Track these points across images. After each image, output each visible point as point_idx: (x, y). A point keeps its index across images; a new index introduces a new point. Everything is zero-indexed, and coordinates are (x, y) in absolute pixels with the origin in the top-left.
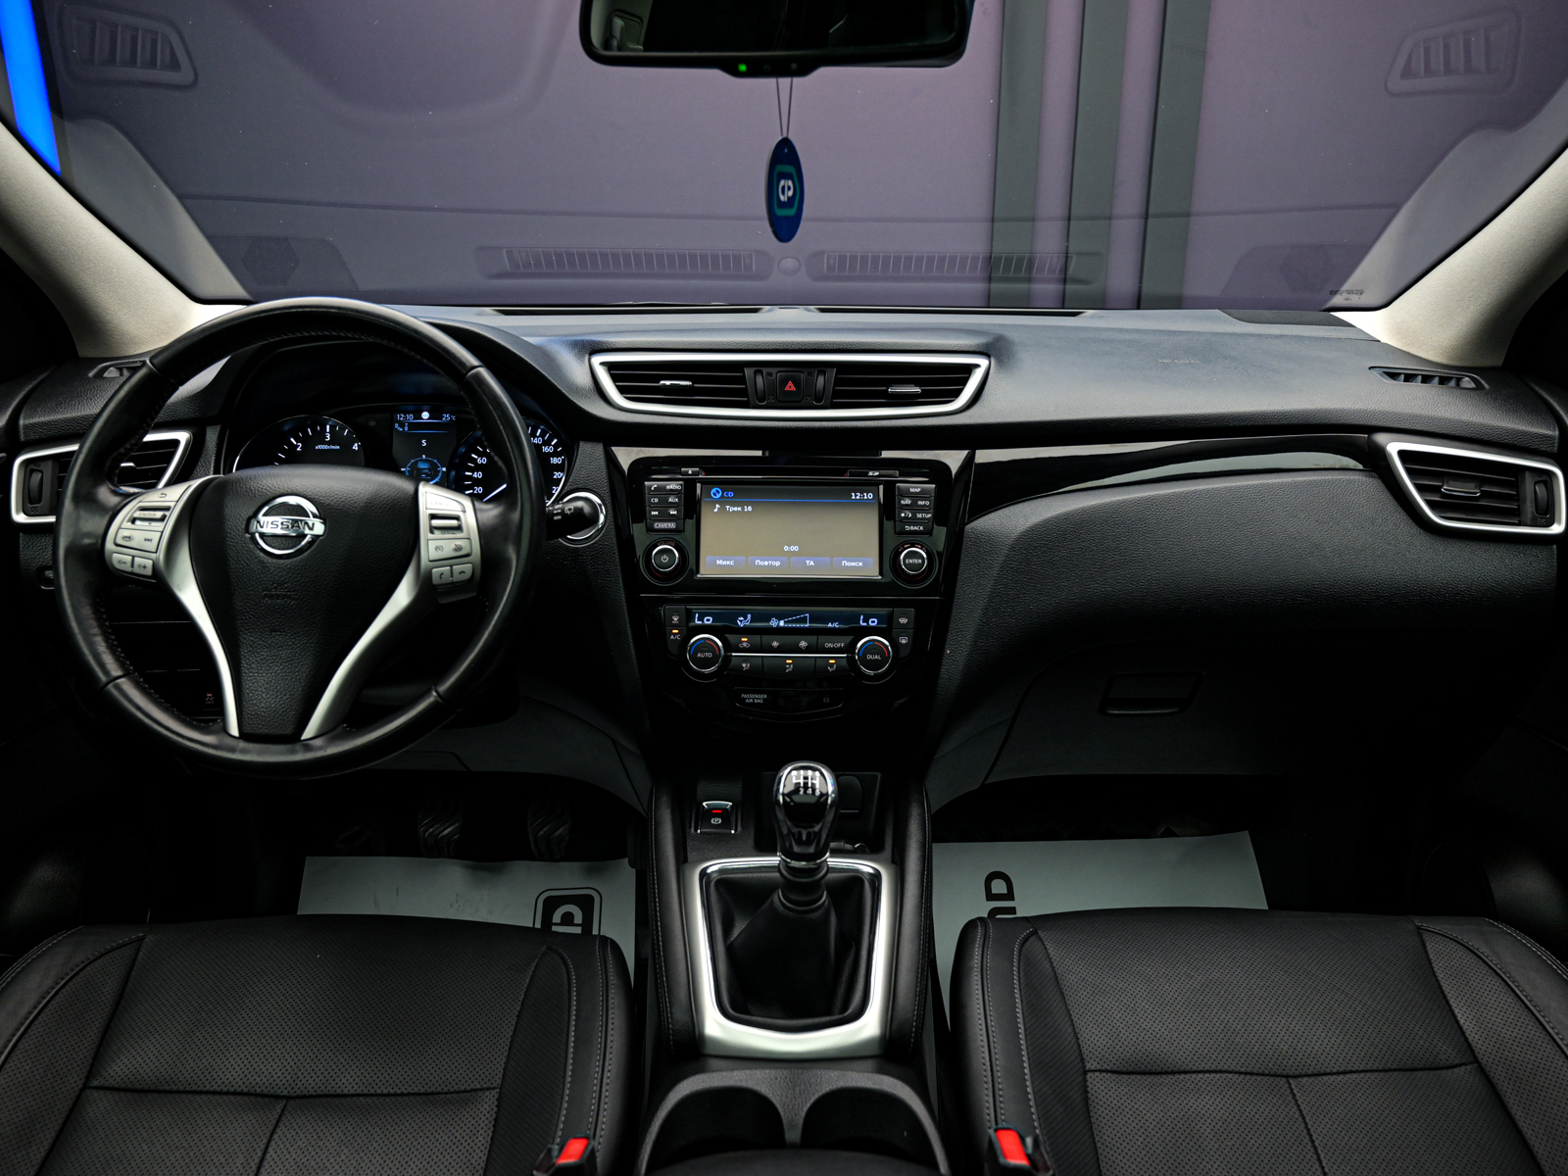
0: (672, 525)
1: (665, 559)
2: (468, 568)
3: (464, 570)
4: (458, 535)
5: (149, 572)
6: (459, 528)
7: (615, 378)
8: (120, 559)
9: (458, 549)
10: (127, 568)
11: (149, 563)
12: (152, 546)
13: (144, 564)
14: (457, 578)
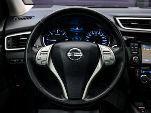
0: (136, 53)
1: (136, 60)
2: (113, 62)
3: (112, 62)
4: (109, 55)
5: (45, 65)
6: (110, 54)
7: (121, 22)
8: (39, 62)
9: (111, 58)
10: (40, 64)
11: (45, 63)
12: (45, 59)
13: (44, 63)
14: (111, 64)
